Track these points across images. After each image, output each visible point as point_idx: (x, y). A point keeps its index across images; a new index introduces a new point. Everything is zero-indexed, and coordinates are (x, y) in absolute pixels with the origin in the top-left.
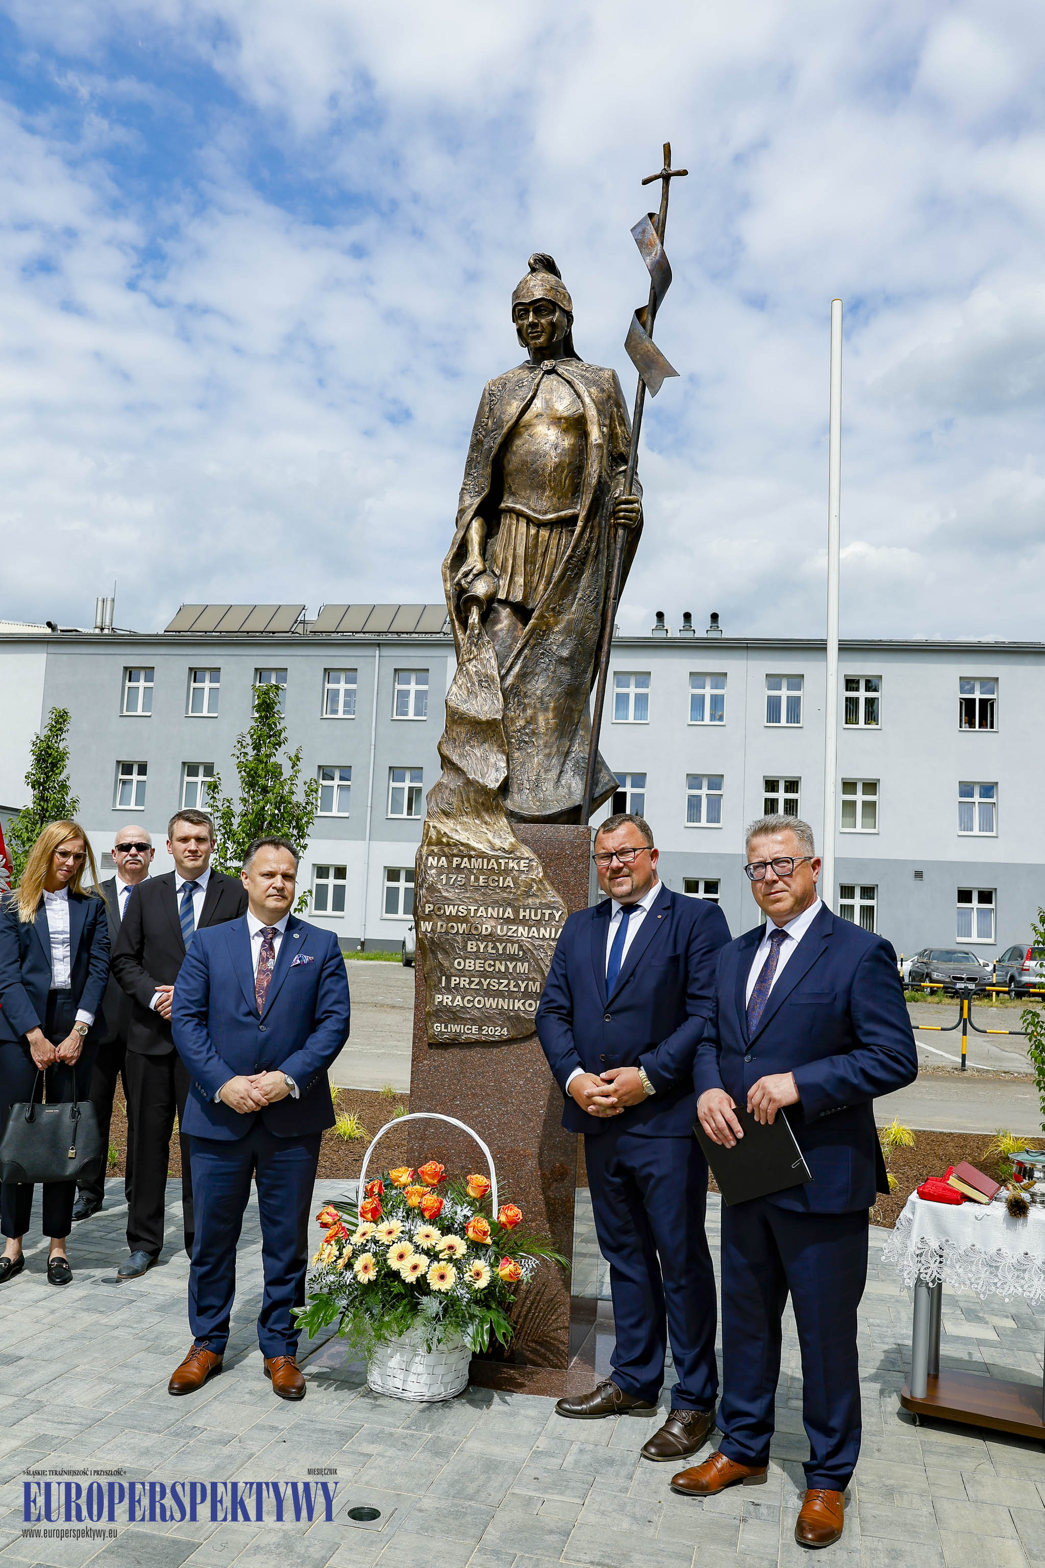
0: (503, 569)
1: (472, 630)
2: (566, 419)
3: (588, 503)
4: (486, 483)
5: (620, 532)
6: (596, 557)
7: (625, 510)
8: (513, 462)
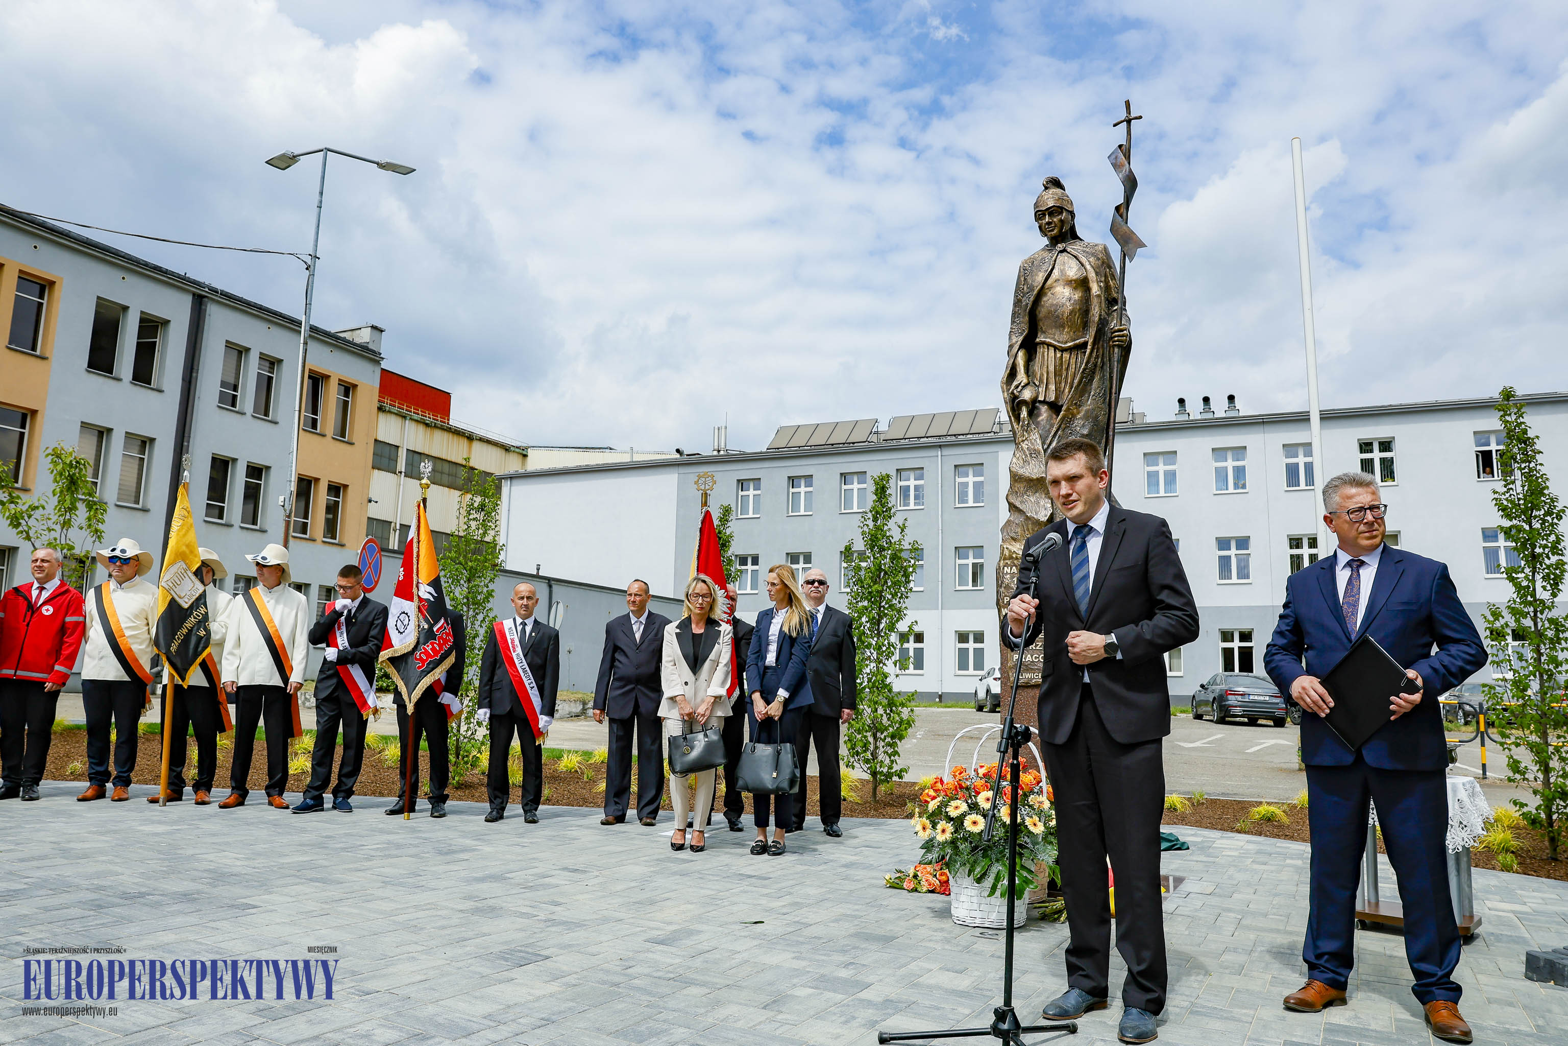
0: (1041, 381)
1: (1024, 422)
2: (1075, 281)
3: (1093, 334)
4: (1025, 327)
5: (1116, 350)
6: (1102, 367)
7: (1119, 336)
8: (1042, 312)
